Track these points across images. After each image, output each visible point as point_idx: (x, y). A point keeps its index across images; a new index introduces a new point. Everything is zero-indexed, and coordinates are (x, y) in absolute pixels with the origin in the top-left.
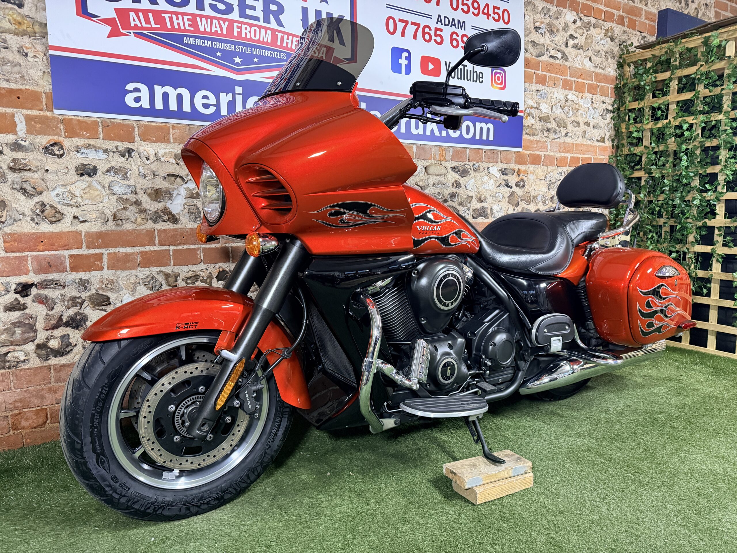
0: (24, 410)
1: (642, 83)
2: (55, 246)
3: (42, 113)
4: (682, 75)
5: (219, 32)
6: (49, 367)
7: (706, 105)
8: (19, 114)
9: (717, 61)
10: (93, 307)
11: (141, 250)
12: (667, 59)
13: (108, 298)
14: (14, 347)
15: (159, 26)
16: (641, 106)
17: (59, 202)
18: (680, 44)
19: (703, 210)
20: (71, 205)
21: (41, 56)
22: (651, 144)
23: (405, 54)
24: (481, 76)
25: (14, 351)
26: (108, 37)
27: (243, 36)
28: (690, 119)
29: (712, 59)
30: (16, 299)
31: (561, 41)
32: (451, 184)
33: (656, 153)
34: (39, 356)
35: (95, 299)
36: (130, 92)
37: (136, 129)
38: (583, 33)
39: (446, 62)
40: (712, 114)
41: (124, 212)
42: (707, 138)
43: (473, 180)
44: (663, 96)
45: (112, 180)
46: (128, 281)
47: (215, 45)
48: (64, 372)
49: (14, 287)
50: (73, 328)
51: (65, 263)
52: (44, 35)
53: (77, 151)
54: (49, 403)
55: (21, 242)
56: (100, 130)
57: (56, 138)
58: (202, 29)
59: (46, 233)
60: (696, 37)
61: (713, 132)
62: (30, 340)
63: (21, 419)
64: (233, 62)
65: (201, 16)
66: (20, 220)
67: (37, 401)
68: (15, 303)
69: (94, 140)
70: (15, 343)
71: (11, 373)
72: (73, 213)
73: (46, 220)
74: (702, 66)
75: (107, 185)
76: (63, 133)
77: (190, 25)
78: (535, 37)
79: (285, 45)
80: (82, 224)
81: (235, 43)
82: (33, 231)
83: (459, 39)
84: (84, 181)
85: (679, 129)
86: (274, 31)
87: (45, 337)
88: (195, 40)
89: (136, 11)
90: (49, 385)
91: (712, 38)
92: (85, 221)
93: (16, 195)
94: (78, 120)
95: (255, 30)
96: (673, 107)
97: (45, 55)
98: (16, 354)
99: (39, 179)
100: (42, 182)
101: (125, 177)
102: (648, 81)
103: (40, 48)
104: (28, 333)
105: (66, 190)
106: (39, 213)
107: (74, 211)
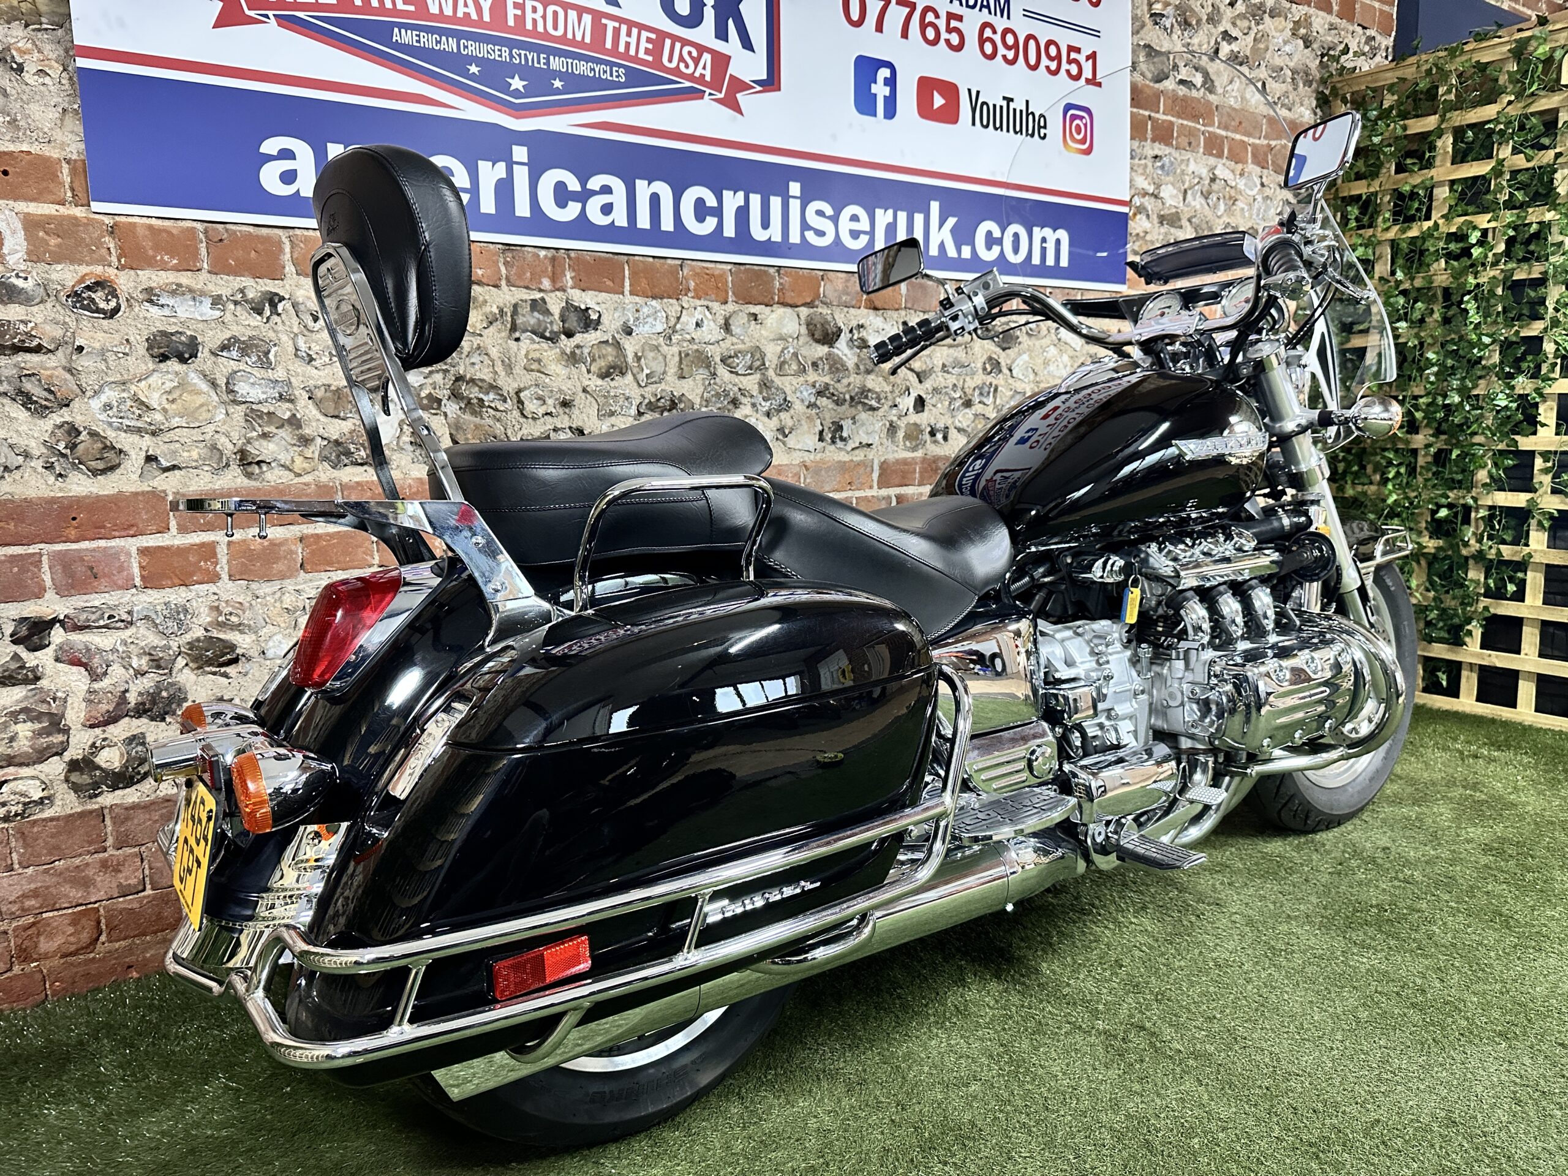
0: (44, 915)
1: (1376, 140)
2: (104, 527)
3: (63, 210)
4: (1464, 123)
5: (474, 16)
6: (100, 813)
7: (1518, 189)
8: (7, 212)
9: (1542, 93)
10: (198, 668)
11: (305, 532)
12: (1429, 90)
13: (233, 647)
14: (16, 768)
15: (334, 2)
16: (1372, 190)
17: (110, 424)
18: (1460, 55)
19: (1509, 417)
20: (139, 430)
21: (55, 70)
22: (1393, 273)
23: (884, 73)
24: (1042, 124)
25: (15, 779)
26: (216, 26)
27: (529, 26)
28: (1483, 221)
29: (1534, 88)
30: (16, 657)
31: (1205, 46)
32: (980, 365)
33: (1404, 293)
34: (76, 788)
35: (202, 649)
36: (269, 158)
37: (287, 248)
38: (1250, 28)
39: (969, 90)
40: (1530, 210)
41: (264, 443)
42: (1519, 261)
43: (1025, 357)
44: (1420, 169)
45: (235, 368)
46: (278, 604)
47: (466, 47)
48: (136, 821)
49: (9, 629)
50: (152, 719)
51: (130, 567)
52: (63, 20)
53: (151, 301)
54: (102, 895)
55: (23, 522)
56: (203, 251)
57: (98, 269)
59: (84, 497)
60: (1497, 40)
61: (1532, 247)
62: (55, 750)
63: (39, 934)
64: (506, 88)
66: (17, 468)
67: (76, 894)
68: (14, 666)
69: (189, 273)
70: (16, 760)
71: (11, 832)
72: (144, 449)
73: (81, 466)
74: (1510, 103)
75: (222, 382)
76: (114, 259)
78: (1153, 35)
79: (622, 49)
80: (166, 474)
81: (511, 44)
82: (52, 494)
83: (997, 38)
84: (168, 372)
85: (1457, 241)
86: (597, 15)
87: (89, 743)
88: (418, 36)
90: (101, 855)
91: (1534, 43)
92: (174, 467)
93: (7, 408)
94: (150, 227)
95: (555, 13)
96: (1442, 193)
97: (65, 70)
98: (20, 786)
99: (60, 369)
100: (68, 376)
101: (265, 362)
102: (1387, 134)
103: (52, 51)
104: (49, 734)
105: (125, 395)
106: (63, 451)
107: (147, 441)
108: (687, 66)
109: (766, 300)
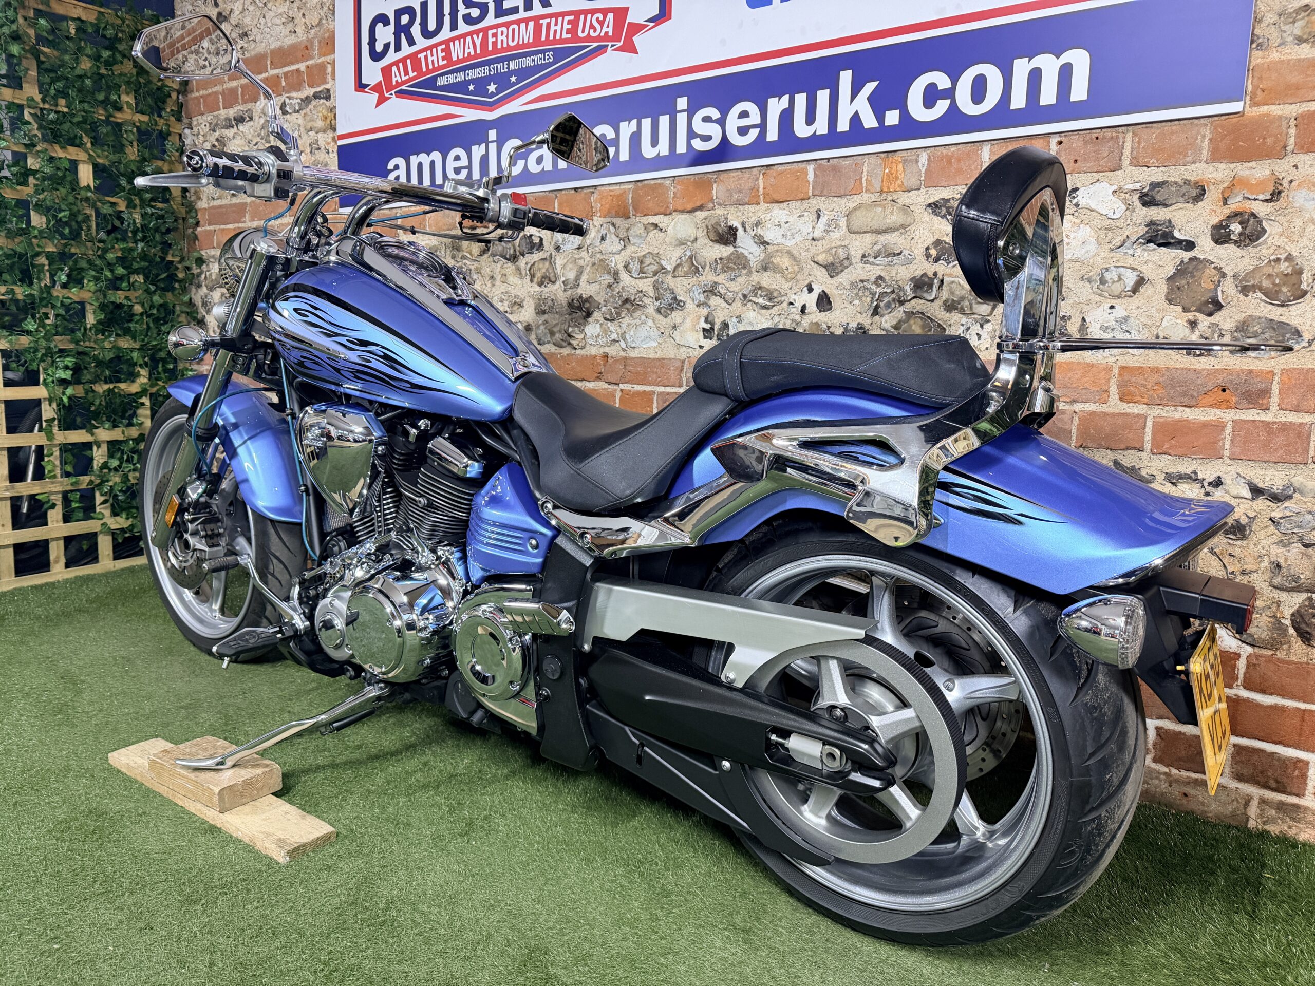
5: (473, 53)
15: (415, 74)
26: (377, 106)
27: (499, 46)
36: (391, 171)
47: (468, 75)
52: (335, 125)
58: (455, 58)
64: (485, 94)
65: (453, 39)
77: (443, 60)
79: (551, 37)
81: (490, 63)
86: (536, 19)
88: (447, 77)
89: (396, 63)
95: (513, 30)
108: (595, 31)
109: (662, 210)
